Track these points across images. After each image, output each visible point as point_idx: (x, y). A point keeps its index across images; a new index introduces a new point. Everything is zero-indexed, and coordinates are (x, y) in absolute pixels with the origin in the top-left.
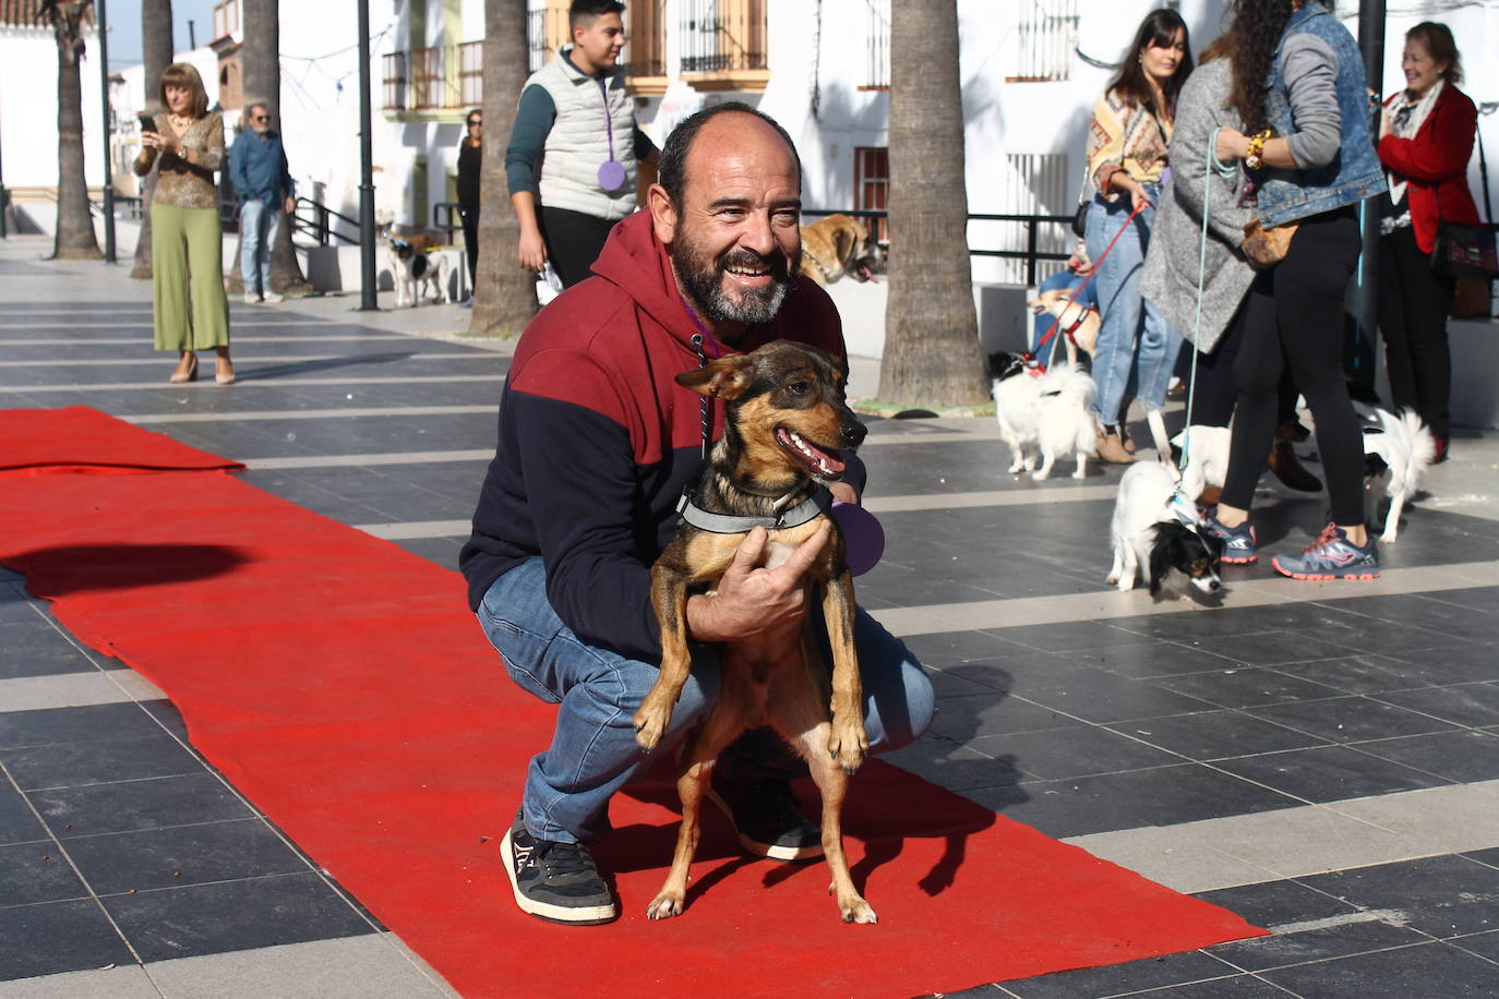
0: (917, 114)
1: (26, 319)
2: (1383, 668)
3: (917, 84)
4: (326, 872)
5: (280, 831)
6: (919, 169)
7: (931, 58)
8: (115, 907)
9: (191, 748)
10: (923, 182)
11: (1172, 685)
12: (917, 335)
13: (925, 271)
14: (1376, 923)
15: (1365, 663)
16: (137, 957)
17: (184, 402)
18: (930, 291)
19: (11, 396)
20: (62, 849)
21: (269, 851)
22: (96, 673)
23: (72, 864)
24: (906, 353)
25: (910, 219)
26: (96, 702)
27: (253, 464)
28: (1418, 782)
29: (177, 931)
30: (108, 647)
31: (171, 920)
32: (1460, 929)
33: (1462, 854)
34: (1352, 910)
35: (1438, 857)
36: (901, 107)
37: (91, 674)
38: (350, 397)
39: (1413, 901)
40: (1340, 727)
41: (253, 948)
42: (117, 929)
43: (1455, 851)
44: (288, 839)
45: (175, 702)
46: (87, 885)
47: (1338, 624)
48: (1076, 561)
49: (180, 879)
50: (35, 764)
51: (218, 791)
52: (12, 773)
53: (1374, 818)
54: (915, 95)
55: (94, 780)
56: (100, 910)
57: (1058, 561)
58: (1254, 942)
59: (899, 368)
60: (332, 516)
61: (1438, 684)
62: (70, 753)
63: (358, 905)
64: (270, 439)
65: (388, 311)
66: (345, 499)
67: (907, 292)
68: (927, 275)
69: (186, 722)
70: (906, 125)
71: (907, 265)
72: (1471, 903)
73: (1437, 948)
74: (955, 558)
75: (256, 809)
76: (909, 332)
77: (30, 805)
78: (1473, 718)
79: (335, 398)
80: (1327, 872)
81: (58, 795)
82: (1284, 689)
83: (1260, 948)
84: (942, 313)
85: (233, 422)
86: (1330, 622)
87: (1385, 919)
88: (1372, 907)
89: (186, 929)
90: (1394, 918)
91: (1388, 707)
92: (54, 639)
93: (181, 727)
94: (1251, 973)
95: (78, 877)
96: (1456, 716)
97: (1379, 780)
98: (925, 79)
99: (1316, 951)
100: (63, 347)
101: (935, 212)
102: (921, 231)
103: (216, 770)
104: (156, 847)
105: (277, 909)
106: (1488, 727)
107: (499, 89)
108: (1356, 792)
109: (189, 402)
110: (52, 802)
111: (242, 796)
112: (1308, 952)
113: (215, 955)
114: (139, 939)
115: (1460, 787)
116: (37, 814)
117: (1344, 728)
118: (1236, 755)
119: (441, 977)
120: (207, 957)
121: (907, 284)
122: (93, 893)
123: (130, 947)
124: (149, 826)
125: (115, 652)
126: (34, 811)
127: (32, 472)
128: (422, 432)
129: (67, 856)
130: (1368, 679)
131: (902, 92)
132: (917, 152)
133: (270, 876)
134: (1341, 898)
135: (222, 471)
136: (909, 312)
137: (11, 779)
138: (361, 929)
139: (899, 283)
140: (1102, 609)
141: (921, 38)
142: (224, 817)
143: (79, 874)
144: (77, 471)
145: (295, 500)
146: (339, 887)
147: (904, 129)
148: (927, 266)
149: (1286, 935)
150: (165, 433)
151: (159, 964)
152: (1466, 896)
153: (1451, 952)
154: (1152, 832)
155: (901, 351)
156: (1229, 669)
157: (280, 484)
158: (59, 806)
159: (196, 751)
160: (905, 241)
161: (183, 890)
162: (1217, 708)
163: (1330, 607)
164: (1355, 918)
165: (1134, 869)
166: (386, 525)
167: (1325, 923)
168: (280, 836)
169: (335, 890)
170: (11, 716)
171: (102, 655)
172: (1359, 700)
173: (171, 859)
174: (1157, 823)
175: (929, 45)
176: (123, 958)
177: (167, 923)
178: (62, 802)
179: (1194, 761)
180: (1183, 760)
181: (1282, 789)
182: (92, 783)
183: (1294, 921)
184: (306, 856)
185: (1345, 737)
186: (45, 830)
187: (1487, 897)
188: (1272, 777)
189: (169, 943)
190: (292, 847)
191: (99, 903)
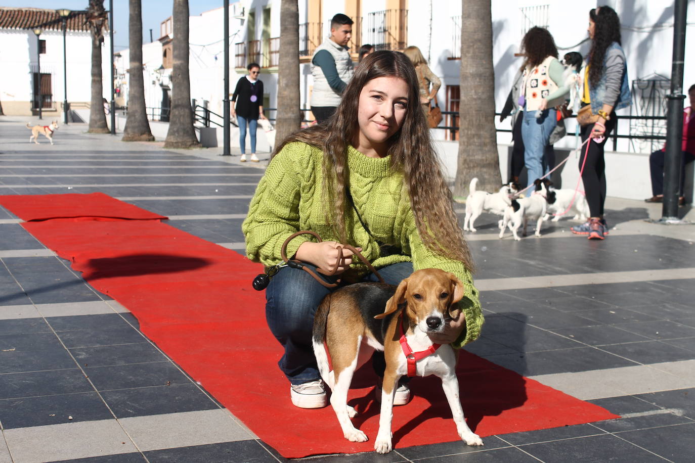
0: (473, 67)
1: (75, 157)
2: (678, 309)
3: (473, 53)
4: (199, 383)
5: (180, 368)
6: (473, 91)
7: (480, 41)
8: (106, 396)
9: (141, 332)
10: (475, 97)
11: (581, 314)
12: (472, 166)
13: (476, 137)
14: (669, 415)
15: (669, 307)
16: (114, 415)
18: (478, 146)
19: (66, 189)
20: (83, 372)
21: (173, 375)
22: (101, 301)
24: (467, 174)
25: (469, 113)
26: (101, 313)
27: (171, 218)
29: (133, 406)
30: (106, 292)
31: (130, 401)
34: (658, 409)
36: (466, 63)
37: (98, 302)
38: (217, 191)
39: (687, 405)
40: (657, 333)
41: (166, 413)
42: (106, 405)
44: (183, 370)
45: (134, 314)
46: (94, 386)
47: (659, 291)
48: (540, 263)
49: (134, 386)
50: (73, 338)
51: (152, 350)
52: (63, 341)
53: (670, 371)
54: (472, 58)
55: (98, 344)
56: (99, 397)
58: (613, 421)
59: (463, 181)
60: (207, 240)
62: (88, 333)
63: (213, 398)
64: (180, 208)
65: (235, 156)
66: (212, 232)
67: (467, 146)
68: (477, 139)
69: (139, 321)
70: (468, 71)
71: (468, 134)
75: (168, 357)
76: (468, 164)
77: (71, 354)
79: (211, 191)
80: (648, 393)
81: (82, 350)
82: (632, 317)
83: (616, 423)
84: (483, 156)
85: (165, 201)
86: (655, 290)
87: (673, 413)
88: (667, 408)
90: (678, 412)
91: (679, 325)
93: (137, 324)
94: (611, 434)
97: (673, 356)
98: (477, 50)
100: (91, 169)
101: (481, 111)
102: (474, 119)
103: (152, 341)
104: (124, 372)
105: (177, 398)
107: (286, 57)
108: (664, 360)
110: (80, 353)
111: (163, 353)
113: (149, 417)
114: (116, 408)
116: (74, 359)
117: (659, 333)
118: (609, 344)
119: (248, 427)
120: (145, 417)
121: (467, 142)
122: (96, 390)
123: (112, 412)
124: (122, 363)
125: (109, 294)
126: (72, 356)
127: (76, 220)
129: (85, 375)
130: (672, 314)
131: (466, 56)
132: (473, 84)
133: (174, 385)
134: (654, 404)
135: (159, 220)
136: (468, 155)
137: (62, 344)
138: (213, 407)
139: (464, 142)
140: (551, 283)
141: (475, 32)
142: (154, 360)
143: (91, 382)
144: (95, 220)
145: (191, 233)
146: (204, 390)
147: (467, 73)
148: (477, 135)
149: (628, 418)
150: (134, 205)
151: (124, 419)
154: (569, 375)
155: (464, 173)
157: (184, 226)
158: (83, 355)
159: (143, 333)
160: (467, 123)
161: (136, 390)
162: (601, 324)
163: (656, 284)
164: (659, 412)
165: (560, 390)
166: (231, 244)
167: (646, 414)
168: (179, 369)
169: (202, 391)
170: (63, 318)
171: (104, 294)
172: (666, 322)
173: (131, 377)
174: (572, 371)
175: (478, 36)
176: (110, 417)
177: (128, 402)
178: (84, 353)
179: (591, 346)
180: (584, 345)
181: (627, 358)
182: (98, 346)
183: (632, 413)
184: (190, 377)
185: (660, 338)
186: (76, 364)
188: (625, 353)
189: (129, 411)
190: (184, 373)
191: (98, 393)
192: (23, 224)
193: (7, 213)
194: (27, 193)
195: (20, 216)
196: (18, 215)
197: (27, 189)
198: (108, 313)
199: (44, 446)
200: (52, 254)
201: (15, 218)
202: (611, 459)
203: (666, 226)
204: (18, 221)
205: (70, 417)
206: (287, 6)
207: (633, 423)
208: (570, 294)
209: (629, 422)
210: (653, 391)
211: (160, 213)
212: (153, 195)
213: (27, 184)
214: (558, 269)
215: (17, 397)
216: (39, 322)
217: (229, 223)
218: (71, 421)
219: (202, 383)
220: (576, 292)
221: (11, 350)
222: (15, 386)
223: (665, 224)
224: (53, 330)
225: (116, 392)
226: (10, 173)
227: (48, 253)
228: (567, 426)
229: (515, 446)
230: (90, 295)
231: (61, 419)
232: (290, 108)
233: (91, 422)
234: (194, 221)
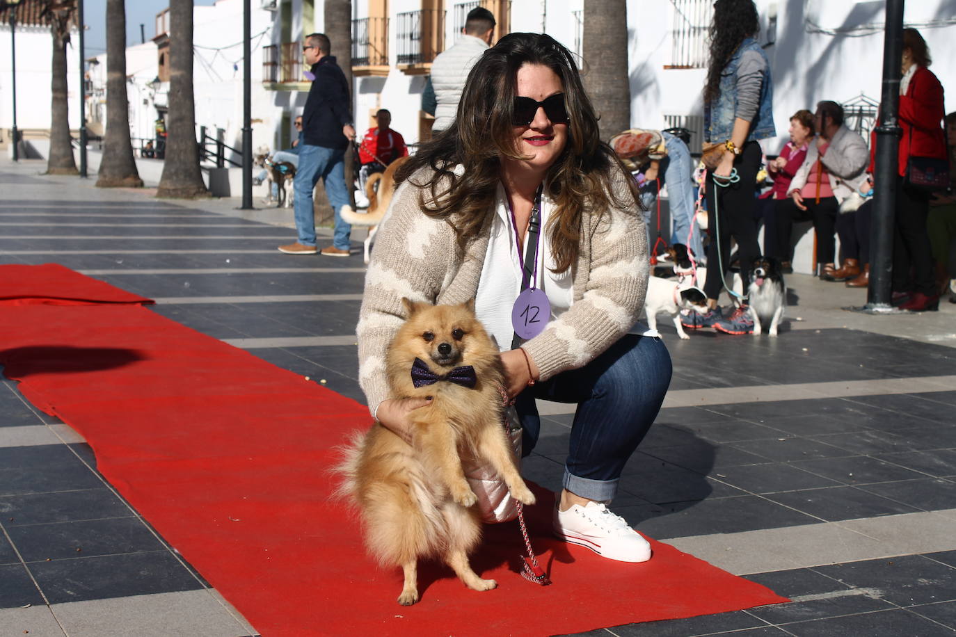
0: (599, 84)
1: (25, 210)
2: (882, 439)
3: (600, 64)
4: (176, 551)
5: (150, 526)
7: (609, 47)
8: (36, 570)
9: (97, 472)
11: (743, 447)
14: (861, 596)
15: (871, 436)
16: (46, 600)
17: (120, 262)
19: (9, 257)
20: (5, 533)
21: (140, 536)
22: (43, 426)
23: (11, 542)
26: (40, 444)
27: (159, 301)
28: (899, 510)
29: (75, 585)
30: (52, 410)
31: (71, 578)
32: (916, 601)
33: (923, 555)
34: (845, 588)
35: (907, 556)
36: (589, 79)
37: (39, 426)
38: (228, 261)
39: (887, 583)
40: (851, 474)
41: (123, 596)
42: (35, 583)
43: (919, 553)
44: (154, 530)
45: (91, 445)
46: (19, 555)
47: (856, 411)
48: (689, 370)
49: (79, 554)
51: (112, 499)
53: (866, 531)
54: (598, 71)
55: (32, 491)
56: (26, 571)
58: (779, 606)
60: (208, 334)
61: (918, 449)
62: (19, 474)
63: (195, 571)
64: (172, 286)
65: (259, 209)
69: (96, 456)
70: (593, 91)
72: (926, 585)
73: (900, 611)
75: (135, 511)
78: (939, 471)
79: (219, 262)
80: (832, 564)
81: (7, 500)
82: (817, 451)
83: (784, 610)
85: (151, 276)
86: (851, 410)
87: (867, 594)
88: (859, 586)
89: (80, 584)
90: (873, 593)
91: (883, 463)
92: (18, 404)
93: (93, 460)
94: (775, 626)
95: (14, 550)
96: (928, 470)
97: (873, 508)
98: (605, 61)
99: (819, 613)
100: (47, 227)
103: (112, 487)
104: (67, 533)
105: (142, 573)
106: (948, 476)
108: (857, 515)
109: (123, 263)
110: (3, 504)
111: (127, 502)
112: (814, 613)
113: (97, 601)
114: (49, 589)
115: (925, 514)
117: (853, 475)
118: (780, 490)
119: (243, 617)
120: (91, 602)
122: (23, 561)
123: (42, 594)
124: (65, 520)
125: (56, 414)
127: (16, 302)
128: (272, 283)
129: (8, 537)
130: (873, 446)
131: (589, 69)
133: (139, 552)
134: (840, 580)
135: (139, 305)
138: (194, 586)
140: (703, 399)
141: (603, 34)
142: (112, 516)
143: (15, 549)
144: (45, 303)
145: (184, 323)
146: (184, 560)
149: (801, 603)
150: (106, 281)
151: (60, 605)
152: (922, 580)
153: (908, 615)
154: (720, 538)
156: (781, 438)
157: (176, 313)
158: (7, 506)
159: (100, 475)
161: (81, 560)
162: (771, 461)
163: (853, 401)
164: (847, 593)
165: (706, 560)
166: (241, 340)
167: (827, 595)
168: (149, 528)
169: (181, 562)
171: (47, 415)
172: (866, 458)
173: (76, 541)
174: (724, 532)
175: (608, 39)
176: (37, 601)
177: (68, 580)
178: (9, 505)
179: (753, 494)
180: (745, 493)
181: (808, 512)
182: (31, 493)
183: (807, 594)
184: (164, 541)
185: (853, 481)
187: (936, 581)
188: (802, 505)
189: (68, 592)
190: (156, 536)
191: (25, 565)
198: (51, 443)
203: (873, 316)
208: (729, 416)
209: (802, 607)
210: (841, 561)
211: (143, 294)
212: (134, 267)
214: (713, 379)
217: (242, 309)
219: (181, 551)
220: (737, 413)
223: (872, 313)
228: (710, 614)
230: (27, 416)
233: (10, 609)
234: (191, 306)
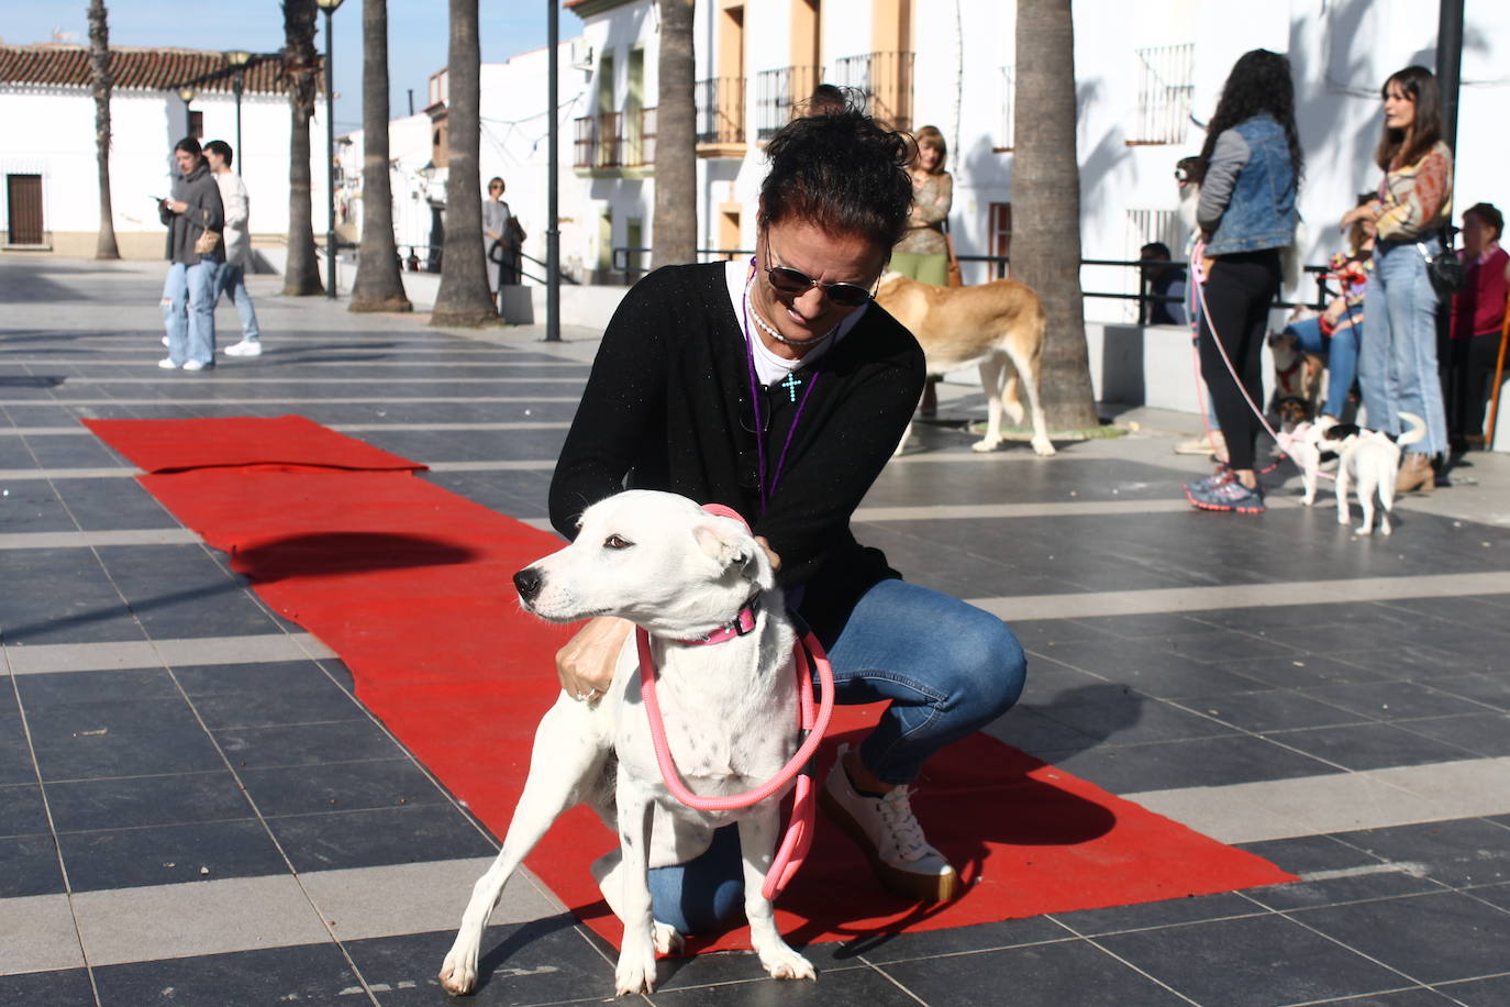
0: (1037, 167)
3: (1037, 141)
4: (463, 803)
5: (427, 770)
6: (1037, 217)
7: (1050, 116)
8: (277, 827)
9: (357, 698)
10: (1041, 228)
11: (1235, 668)
14: (1398, 874)
15: (1414, 654)
16: (291, 867)
17: (382, 414)
20: (236, 778)
21: (415, 787)
22: (283, 636)
26: (281, 660)
27: (435, 467)
28: (1452, 755)
29: (329, 848)
30: (294, 616)
31: (324, 838)
32: (1474, 881)
33: (1485, 817)
34: (1376, 862)
35: (1462, 820)
37: (278, 636)
38: (528, 413)
39: (1434, 855)
40: (1385, 707)
42: (277, 844)
43: (1478, 815)
44: (433, 776)
45: (345, 661)
46: (255, 808)
47: (1395, 620)
48: (1161, 562)
49: (335, 806)
50: (222, 708)
51: (376, 734)
52: (201, 715)
53: (1407, 785)
54: (1035, 149)
55: (270, 722)
56: (264, 829)
57: (1144, 562)
58: (1284, 887)
60: (500, 511)
61: (1480, 673)
62: (252, 700)
63: (488, 832)
64: (453, 447)
65: (569, 342)
66: (514, 497)
69: (354, 677)
70: (1027, 177)
72: (1488, 859)
73: (1451, 896)
74: (1051, 557)
75: (408, 750)
77: (214, 741)
78: (1507, 703)
79: (515, 413)
80: (1360, 829)
81: (237, 733)
82: (1337, 674)
83: (1290, 891)
84: (1057, 347)
85: (424, 433)
86: (1389, 619)
87: (1407, 871)
88: (1394, 860)
90: (1415, 870)
91: (1431, 691)
92: (249, 607)
93: (350, 681)
94: (1279, 912)
95: (248, 802)
96: (1493, 701)
97: (1414, 753)
98: (1045, 135)
101: (1051, 255)
102: (1039, 273)
103: (375, 717)
104: (317, 778)
105: (417, 833)
107: (669, 145)
108: (1395, 763)
109: (387, 415)
110: (233, 739)
111: (398, 740)
113: (360, 870)
114: (296, 852)
115: (1488, 762)
116: (220, 750)
117: (1388, 708)
118: (1289, 728)
119: (553, 894)
120: (354, 870)
122: (259, 815)
123: (287, 859)
124: (314, 761)
126: (217, 746)
127: (245, 470)
129: (240, 784)
130: (1415, 667)
131: (1023, 147)
132: (1037, 201)
133: (413, 806)
134: (1369, 852)
135: (409, 473)
137: (200, 720)
138: (488, 851)
141: (1041, 99)
142: (378, 756)
143: (249, 799)
144: (284, 470)
145: (470, 496)
146: (472, 816)
147: (1025, 180)
149: (1315, 882)
150: (363, 440)
151: (310, 875)
152: (1483, 853)
153: (1464, 899)
154: (1203, 793)
157: (458, 483)
158: (239, 742)
159: (361, 702)
161: (338, 815)
162: (1273, 688)
163: (1389, 606)
164: (1378, 868)
165: (1183, 822)
167: (1351, 872)
168: (425, 773)
169: (469, 818)
170: (205, 669)
171: (288, 621)
172: (1406, 685)
173: (330, 789)
175: (1048, 106)
176: (281, 869)
177: (320, 840)
178: (240, 740)
179: (1249, 733)
180: (1239, 732)
181: (1324, 758)
182: (269, 725)
183: (1323, 871)
184: (446, 790)
185: (1389, 716)
186: (224, 762)
187: (1502, 854)
188: (1318, 747)
189: (321, 857)
190: (435, 783)
191: (264, 823)
192: (141, 478)
193: (111, 454)
194: (153, 416)
195: (136, 462)
196: (135, 460)
197: (156, 408)
198: (293, 658)
199: (149, 927)
200: (195, 538)
201: (127, 466)
202: (1275, 965)
204: (130, 472)
205: (205, 870)
206: (671, 45)
207: (1324, 891)
208: (1217, 626)
209: (1314, 888)
210: (1370, 826)
211: (414, 459)
212: (402, 420)
213: (155, 396)
214: (1195, 574)
215: (103, 827)
216: (156, 676)
218: (205, 877)
219: (470, 804)
220: (1228, 623)
221: (98, 732)
222: (101, 805)
224: (183, 692)
225: (299, 818)
226: (122, 376)
227: (186, 536)
228: (1191, 896)
229: (1085, 938)
230: (263, 621)
231: (187, 874)
232: (677, 248)
233: (244, 879)
234: (478, 474)
